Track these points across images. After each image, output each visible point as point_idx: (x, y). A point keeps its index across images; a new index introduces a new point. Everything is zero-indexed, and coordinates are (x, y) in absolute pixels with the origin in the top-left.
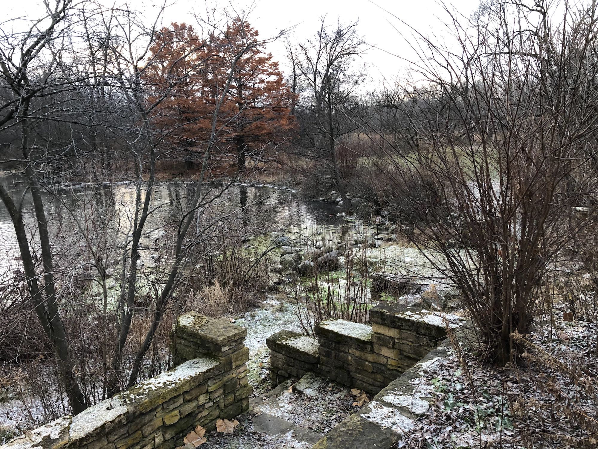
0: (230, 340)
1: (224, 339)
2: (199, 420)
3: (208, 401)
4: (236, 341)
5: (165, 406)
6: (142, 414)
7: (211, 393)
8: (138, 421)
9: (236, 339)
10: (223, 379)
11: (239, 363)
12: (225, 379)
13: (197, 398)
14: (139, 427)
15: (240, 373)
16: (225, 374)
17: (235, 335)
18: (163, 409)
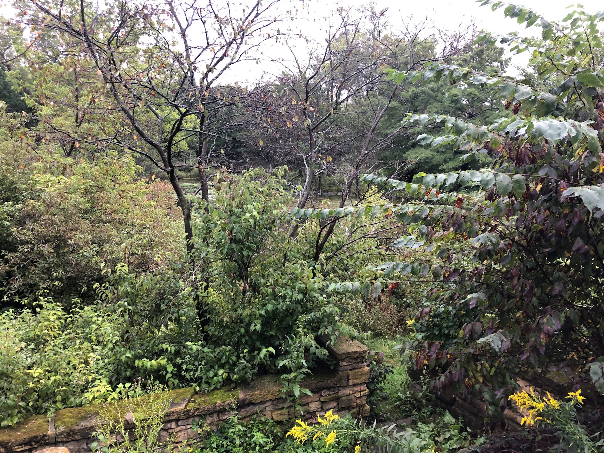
0: (349, 356)
1: (342, 354)
3: (320, 410)
4: (356, 359)
5: (275, 402)
6: (251, 404)
7: (323, 403)
8: (248, 409)
9: (356, 356)
10: (338, 393)
11: (356, 381)
12: (340, 394)
13: (308, 404)
14: (248, 414)
15: (357, 391)
16: (340, 388)
17: (356, 352)
18: (273, 404)
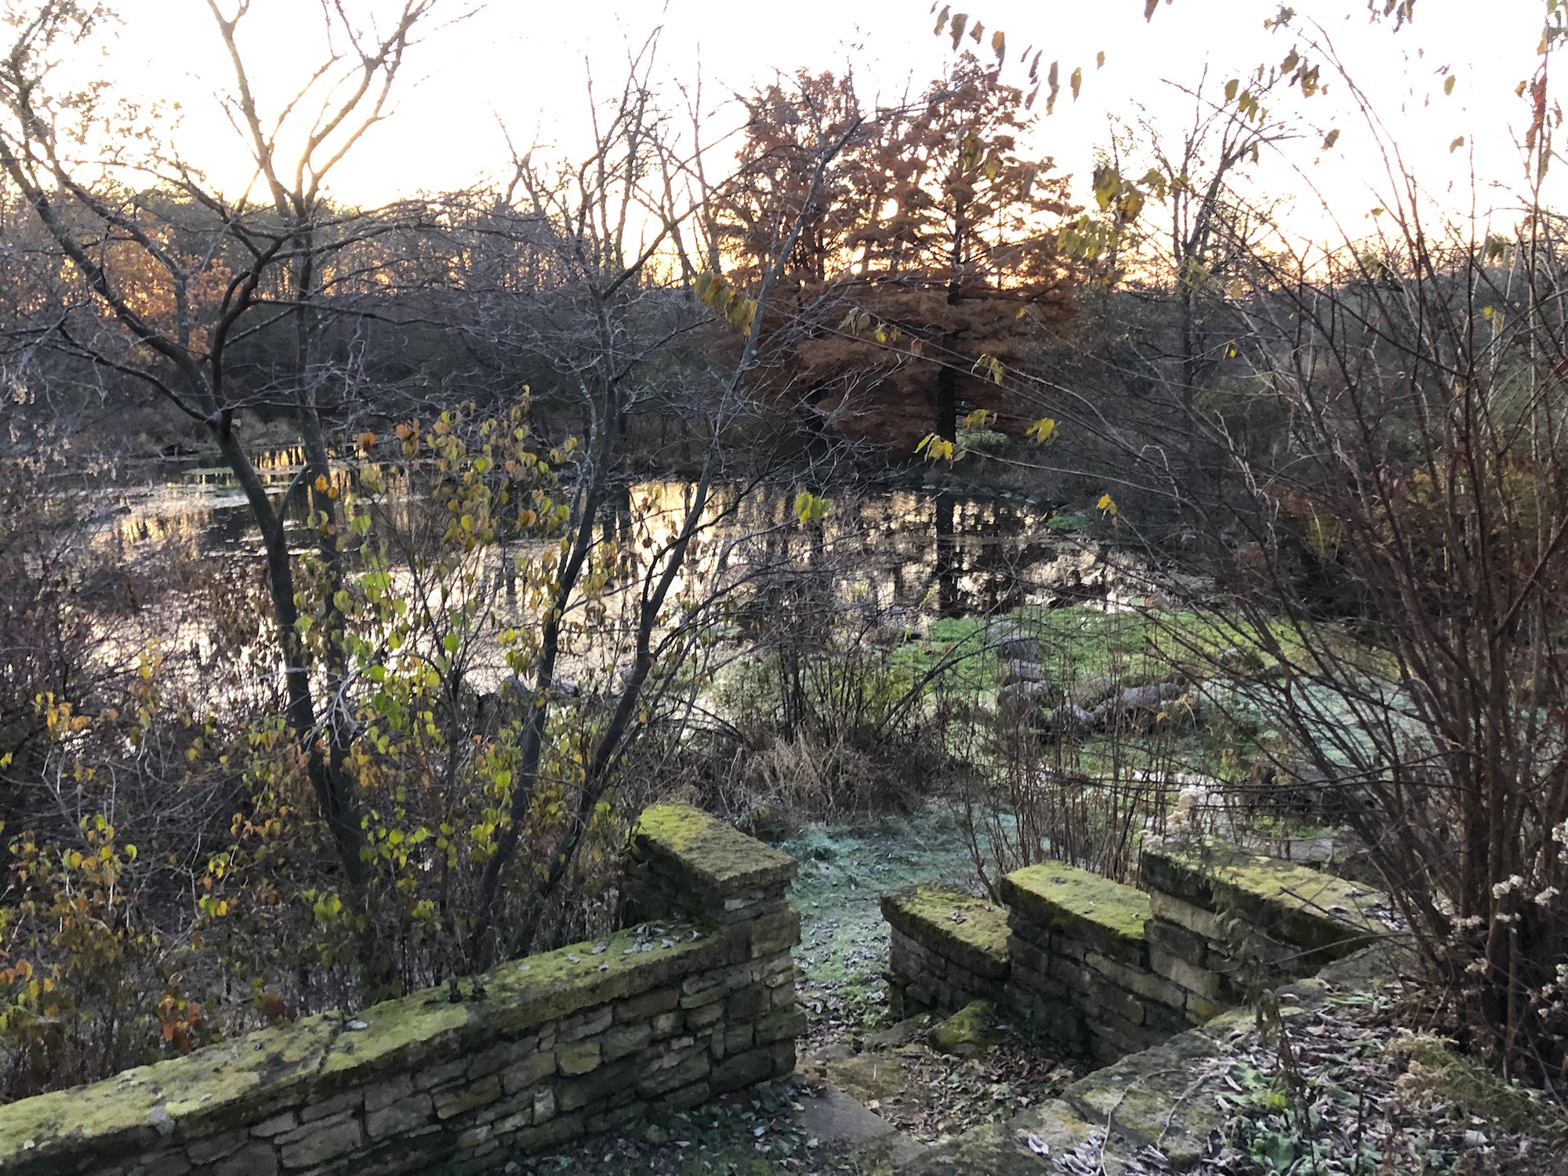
0: (746, 884)
1: (730, 879)
2: (652, 1075)
3: (680, 1031)
4: (766, 889)
5: (563, 1026)
6: (503, 1037)
7: (688, 1010)
8: (491, 1053)
9: (764, 883)
10: (724, 981)
11: (768, 945)
12: (731, 982)
13: (650, 1020)
14: (494, 1066)
15: (772, 972)
16: (730, 969)
17: (764, 872)
18: (558, 1032)
